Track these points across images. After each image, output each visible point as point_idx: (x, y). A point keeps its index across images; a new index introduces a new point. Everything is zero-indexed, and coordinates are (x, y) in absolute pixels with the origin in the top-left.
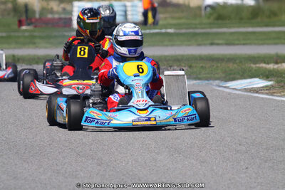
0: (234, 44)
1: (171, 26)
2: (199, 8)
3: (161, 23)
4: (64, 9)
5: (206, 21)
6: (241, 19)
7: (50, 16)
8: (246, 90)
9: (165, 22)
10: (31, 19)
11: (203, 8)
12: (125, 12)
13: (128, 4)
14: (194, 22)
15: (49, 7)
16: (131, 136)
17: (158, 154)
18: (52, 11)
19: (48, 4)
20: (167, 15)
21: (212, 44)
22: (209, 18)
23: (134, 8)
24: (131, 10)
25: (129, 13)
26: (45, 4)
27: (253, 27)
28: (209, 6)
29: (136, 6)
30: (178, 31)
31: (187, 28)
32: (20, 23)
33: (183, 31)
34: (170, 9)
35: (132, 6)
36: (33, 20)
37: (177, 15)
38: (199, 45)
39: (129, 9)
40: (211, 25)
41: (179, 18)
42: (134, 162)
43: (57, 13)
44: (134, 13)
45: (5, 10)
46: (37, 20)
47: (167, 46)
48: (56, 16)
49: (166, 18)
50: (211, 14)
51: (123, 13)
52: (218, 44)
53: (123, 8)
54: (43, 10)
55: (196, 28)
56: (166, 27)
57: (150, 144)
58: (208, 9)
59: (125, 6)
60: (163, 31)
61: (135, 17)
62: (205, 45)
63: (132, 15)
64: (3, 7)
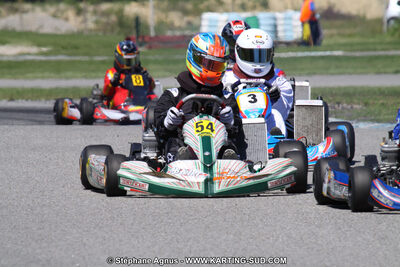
1: (339, 47)
2: (379, 21)
3: (325, 42)
4: (189, 23)
5: (388, 39)
7: (169, 33)
9: (332, 41)
10: (143, 37)
11: (385, 21)
12: (275, 26)
13: (279, 15)
14: (371, 40)
15: (169, 20)
16: (283, 202)
17: (319, 226)
18: (171, 27)
19: (167, 17)
20: (334, 31)
21: (397, 72)
22: (393, 35)
23: (288, 22)
24: (284, 24)
25: (280, 28)
26: (162, 16)
28: (393, 18)
29: (290, 18)
30: (349, 54)
31: (362, 50)
33: (358, 54)
34: (338, 22)
35: (285, 19)
36: (146, 39)
37: (348, 31)
38: (378, 73)
39: (280, 22)
40: (396, 45)
41: (350, 36)
42: (285, 238)
43: (180, 28)
44: (287, 27)
45: (107, 24)
46: (151, 38)
47: (332, 74)
48: (178, 33)
49: (332, 36)
50: (396, 30)
51: (270, 28)
53: (272, 22)
54: (160, 25)
55: (375, 50)
56: (331, 48)
57: (307, 213)
58: (392, 22)
59: (275, 19)
60: (328, 53)
61: (288, 34)
62: (385, 73)
63: (285, 31)
64: (104, 20)
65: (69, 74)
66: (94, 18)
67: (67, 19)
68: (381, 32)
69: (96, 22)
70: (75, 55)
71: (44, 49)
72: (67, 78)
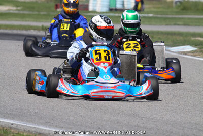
0: (189, 25)
1: (151, 12)
3: (145, 10)
5: (175, 10)
6: (198, 10)
8: (179, 53)
9: (148, 10)
11: (174, 2)
12: (123, 2)
14: (167, 10)
20: (151, 6)
21: (175, 24)
22: (177, 8)
24: (128, 2)
25: (125, 3)
28: (178, 1)
30: (156, 16)
31: (162, 14)
32: (57, 7)
33: (159, 16)
37: (157, 6)
38: (167, 25)
40: (177, 13)
41: (158, 8)
47: (146, 24)
49: (149, 8)
50: (179, 6)
52: (178, 25)
55: (167, 14)
56: (148, 13)
58: (178, 3)
60: (146, 15)
62: (170, 25)
63: (128, 4)
65: (27, 19)
68: (172, 7)
71: (19, 8)
72: (26, 21)
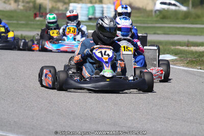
0: (168, 34)
2: (151, 11)
6: (177, 19)
7: (56, 12)
10: (42, 13)
11: (154, 11)
12: (103, 11)
13: (105, 6)
14: (146, 19)
15: (57, 6)
18: (58, 9)
19: (56, 5)
21: (155, 34)
22: (157, 17)
24: (107, 11)
25: (105, 12)
26: (54, 4)
27: (183, 24)
29: (110, 8)
32: (36, 15)
35: (107, 8)
39: (105, 9)
41: (138, 17)
43: (62, 10)
44: (108, 12)
48: (60, 12)
50: (158, 15)
51: (101, 12)
53: (101, 9)
54: (53, 8)
58: (157, 12)
59: (102, 7)
64: (27, 5)
66: (23, 4)
67: (10, 4)
68: (152, 16)
69: (24, 6)
70: (10, 20)
